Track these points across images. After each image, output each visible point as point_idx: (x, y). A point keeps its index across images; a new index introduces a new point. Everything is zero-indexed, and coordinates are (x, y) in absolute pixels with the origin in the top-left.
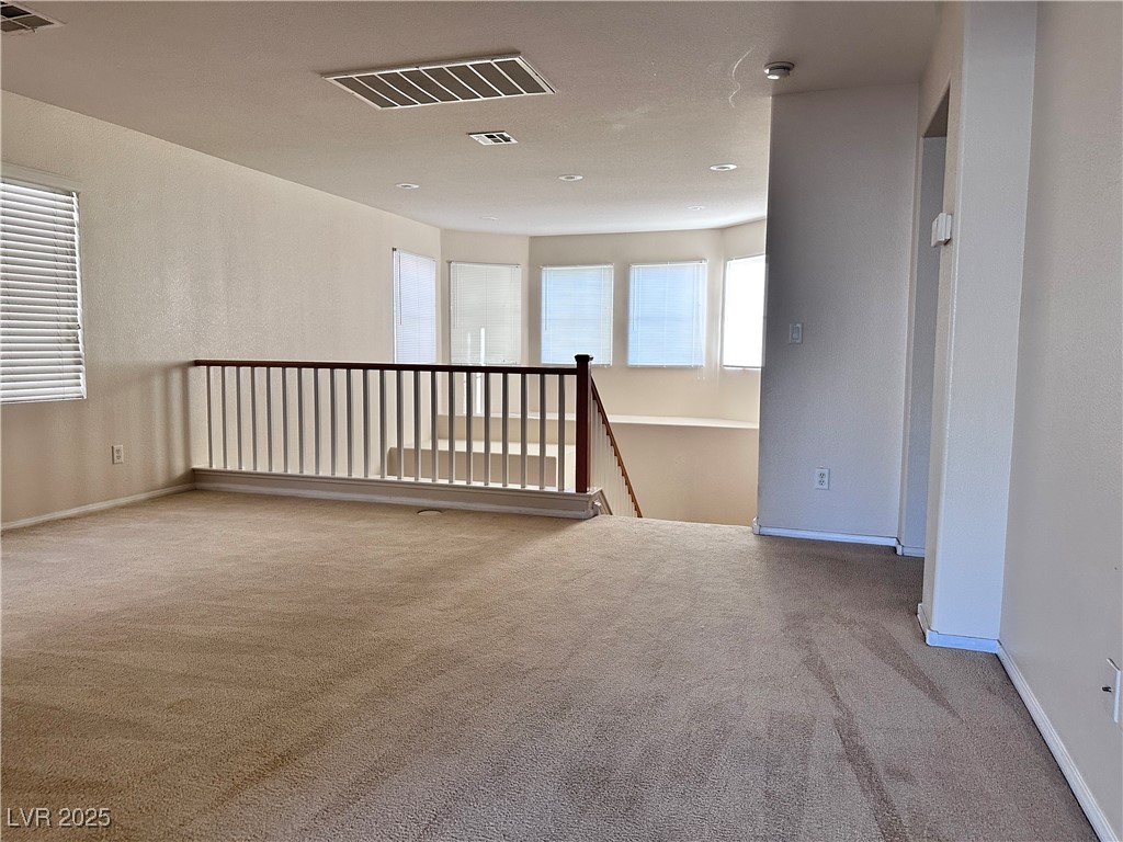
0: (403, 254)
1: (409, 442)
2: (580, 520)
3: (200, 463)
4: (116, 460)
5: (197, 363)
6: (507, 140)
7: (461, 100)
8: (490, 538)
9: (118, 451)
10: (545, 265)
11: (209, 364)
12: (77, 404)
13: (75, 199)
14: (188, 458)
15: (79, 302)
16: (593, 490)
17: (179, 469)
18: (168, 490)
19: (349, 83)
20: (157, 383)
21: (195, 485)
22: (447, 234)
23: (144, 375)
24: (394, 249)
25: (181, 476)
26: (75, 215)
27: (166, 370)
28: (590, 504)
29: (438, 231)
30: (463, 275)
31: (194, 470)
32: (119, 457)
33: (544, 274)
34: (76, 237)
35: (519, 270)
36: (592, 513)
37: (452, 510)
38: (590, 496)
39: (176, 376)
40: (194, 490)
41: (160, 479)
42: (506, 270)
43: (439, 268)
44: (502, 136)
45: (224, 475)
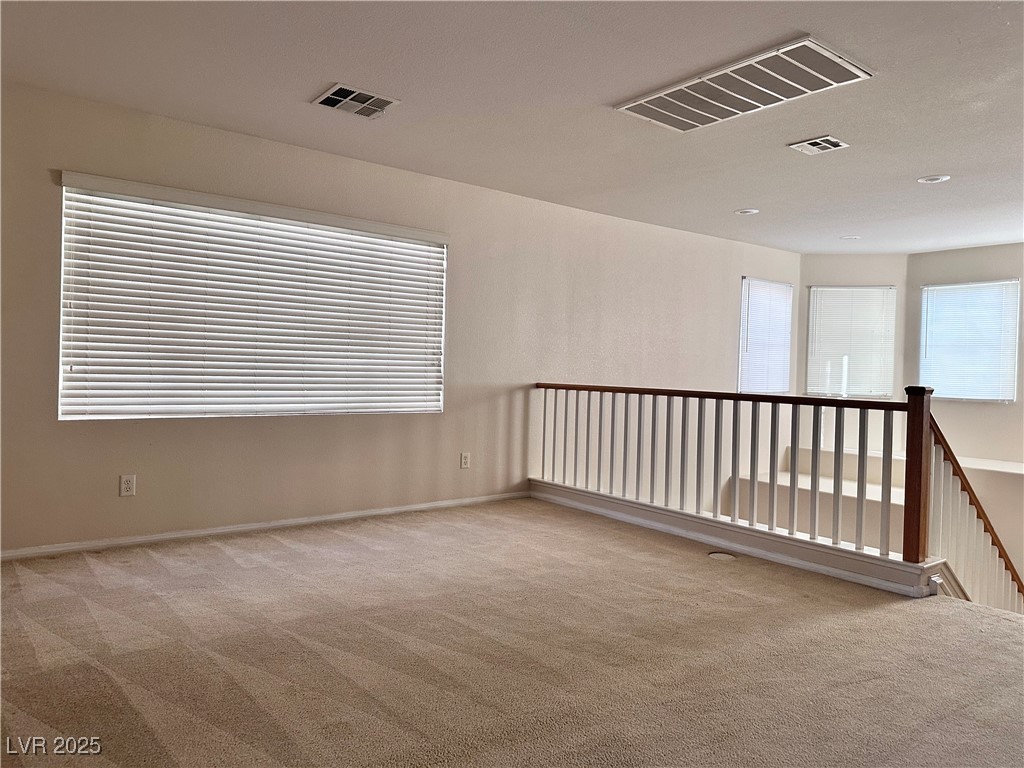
0: (755, 282)
1: (744, 472)
2: (906, 597)
3: (535, 474)
4: (463, 466)
5: (538, 386)
6: (836, 145)
7: (763, 107)
8: (774, 600)
9: (466, 457)
10: (927, 285)
11: (547, 386)
12: (434, 417)
13: (445, 250)
14: (525, 467)
15: (443, 333)
16: (932, 560)
17: (517, 478)
18: (506, 495)
19: (639, 110)
20: (502, 402)
21: (529, 494)
22: (807, 258)
23: (491, 395)
24: (744, 278)
25: (518, 484)
26: (445, 263)
27: (511, 392)
28: (924, 579)
29: (799, 256)
30: (826, 301)
31: (529, 480)
32: (466, 463)
33: (925, 296)
34: (444, 280)
35: (893, 292)
36: (926, 590)
37: (749, 556)
38: (922, 569)
39: (519, 397)
40: (529, 498)
41: (500, 484)
42: (876, 292)
43: (798, 294)
44: (827, 141)
45: (552, 487)
